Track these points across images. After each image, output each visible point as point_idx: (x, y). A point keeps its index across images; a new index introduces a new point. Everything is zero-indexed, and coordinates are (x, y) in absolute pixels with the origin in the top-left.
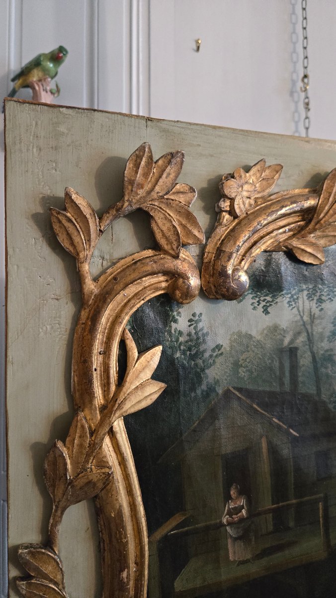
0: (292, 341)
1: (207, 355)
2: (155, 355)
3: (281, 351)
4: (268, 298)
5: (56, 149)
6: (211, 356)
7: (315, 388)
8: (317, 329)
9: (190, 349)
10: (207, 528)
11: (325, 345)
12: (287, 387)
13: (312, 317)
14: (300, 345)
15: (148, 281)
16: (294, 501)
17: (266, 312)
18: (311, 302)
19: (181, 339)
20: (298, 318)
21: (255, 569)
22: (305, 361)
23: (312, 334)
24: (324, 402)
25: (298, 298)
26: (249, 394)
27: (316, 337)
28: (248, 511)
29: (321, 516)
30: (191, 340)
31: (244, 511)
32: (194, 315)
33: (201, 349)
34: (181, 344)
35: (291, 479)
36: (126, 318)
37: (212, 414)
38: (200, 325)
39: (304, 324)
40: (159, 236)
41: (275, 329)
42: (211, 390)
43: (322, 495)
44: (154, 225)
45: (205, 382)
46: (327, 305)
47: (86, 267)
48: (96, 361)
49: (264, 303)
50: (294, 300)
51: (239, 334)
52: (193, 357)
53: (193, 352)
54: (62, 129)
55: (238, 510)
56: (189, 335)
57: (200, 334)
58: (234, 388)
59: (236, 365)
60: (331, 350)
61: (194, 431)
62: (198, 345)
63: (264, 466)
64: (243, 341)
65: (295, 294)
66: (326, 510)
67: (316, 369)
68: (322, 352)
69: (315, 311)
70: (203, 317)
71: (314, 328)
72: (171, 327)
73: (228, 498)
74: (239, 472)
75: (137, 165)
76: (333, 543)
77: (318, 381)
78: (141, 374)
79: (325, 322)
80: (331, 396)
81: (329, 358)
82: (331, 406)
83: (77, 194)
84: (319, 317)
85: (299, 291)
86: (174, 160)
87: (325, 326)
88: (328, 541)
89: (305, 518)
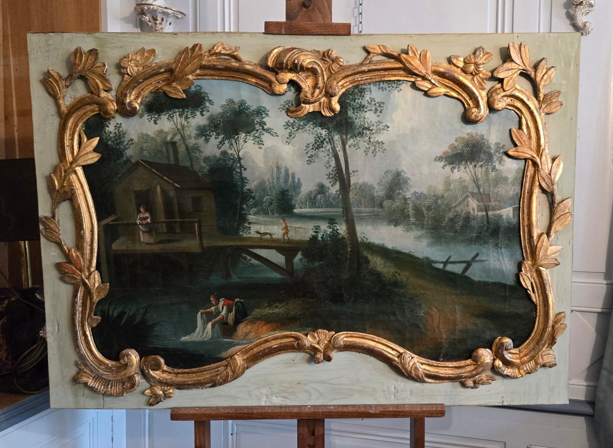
0: (172, 139)
1: (125, 143)
2: (96, 141)
3: (166, 143)
4: (156, 116)
5: (48, 51)
6: (128, 144)
7: (190, 164)
8: (187, 133)
9: (116, 140)
10: (128, 225)
11: (193, 141)
12: (172, 162)
13: (183, 127)
14: (178, 141)
15: (89, 108)
16: (178, 220)
17: (155, 123)
18: (182, 118)
19: (111, 135)
20: (174, 126)
21: (156, 248)
22: (182, 149)
23: (184, 135)
24: (196, 172)
25: (173, 116)
26: (150, 163)
27: (186, 137)
28: (151, 220)
29: (196, 230)
30: (116, 136)
31: (149, 220)
32: (117, 124)
33: (122, 140)
34: (111, 137)
35: (176, 208)
36: (80, 125)
37: (129, 171)
38: (121, 129)
39: (178, 130)
40: (91, 87)
41: (161, 131)
42: (128, 160)
43: (197, 220)
44: (89, 82)
45: (125, 156)
46: (191, 120)
47: (61, 102)
48: (67, 142)
49: (154, 119)
50: (171, 117)
51: (142, 134)
52: (118, 144)
53: (118, 142)
54: (51, 42)
55: (146, 218)
56: (115, 133)
57: (121, 133)
58: (141, 160)
59: (142, 149)
60: (197, 144)
61: (119, 178)
62: (120, 138)
63: (159, 199)
64: (145, 137)
65: (172, 114)
66: (200, 227)
67: (189, 153)
68: (191, 145)
69: (185, 123)
70: (123, 125)
71: (185, 132)
72: (105, 129)
73: (139, 212)
74: (144, 200)
75: (76, 57)
76: (205, 245)
77: (191, 160)
78: (87, 149)
79: (191, 129)
80: (200, 168)
81: (196, 148)
82: (200, 174)
83: (52, 70)
84: (187, 126)
85: (174, 112)
86: (92, 53)
87: (191, 131)
88: (201, 243)
89: (187, 230)
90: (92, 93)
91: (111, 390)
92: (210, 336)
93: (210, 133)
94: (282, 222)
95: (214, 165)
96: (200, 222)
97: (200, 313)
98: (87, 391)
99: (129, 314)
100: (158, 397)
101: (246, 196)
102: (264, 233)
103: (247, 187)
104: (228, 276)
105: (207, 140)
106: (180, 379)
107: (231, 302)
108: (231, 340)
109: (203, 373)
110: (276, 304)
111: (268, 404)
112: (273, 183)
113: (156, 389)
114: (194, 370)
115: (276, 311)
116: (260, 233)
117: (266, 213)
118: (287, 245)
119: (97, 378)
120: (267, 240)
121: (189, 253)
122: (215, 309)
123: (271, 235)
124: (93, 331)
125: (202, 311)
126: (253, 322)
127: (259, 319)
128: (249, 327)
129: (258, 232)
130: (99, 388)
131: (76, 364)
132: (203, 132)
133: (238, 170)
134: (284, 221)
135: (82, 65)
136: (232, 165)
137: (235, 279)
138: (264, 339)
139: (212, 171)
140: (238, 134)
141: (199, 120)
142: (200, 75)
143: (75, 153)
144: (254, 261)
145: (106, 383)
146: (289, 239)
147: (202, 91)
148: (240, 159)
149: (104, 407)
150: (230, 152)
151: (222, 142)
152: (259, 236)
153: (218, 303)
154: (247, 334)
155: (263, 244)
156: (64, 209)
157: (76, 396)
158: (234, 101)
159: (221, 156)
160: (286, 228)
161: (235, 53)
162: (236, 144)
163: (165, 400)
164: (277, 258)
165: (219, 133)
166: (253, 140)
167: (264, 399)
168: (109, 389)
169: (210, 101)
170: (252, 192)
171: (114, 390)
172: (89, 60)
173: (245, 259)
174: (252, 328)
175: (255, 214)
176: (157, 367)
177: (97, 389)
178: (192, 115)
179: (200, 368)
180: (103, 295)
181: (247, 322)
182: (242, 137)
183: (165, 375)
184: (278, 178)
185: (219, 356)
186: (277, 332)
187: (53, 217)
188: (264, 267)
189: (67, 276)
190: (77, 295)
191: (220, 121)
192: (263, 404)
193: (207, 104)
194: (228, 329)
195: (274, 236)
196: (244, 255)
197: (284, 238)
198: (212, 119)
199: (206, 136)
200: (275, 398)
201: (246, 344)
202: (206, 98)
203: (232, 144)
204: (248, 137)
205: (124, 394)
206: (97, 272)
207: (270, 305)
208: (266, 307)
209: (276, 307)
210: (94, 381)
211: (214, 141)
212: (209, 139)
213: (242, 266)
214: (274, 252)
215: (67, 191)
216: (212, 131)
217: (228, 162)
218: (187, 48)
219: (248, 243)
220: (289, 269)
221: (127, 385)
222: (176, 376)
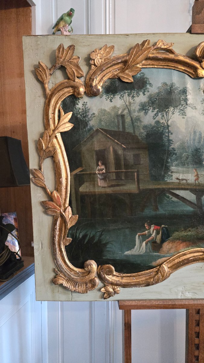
0: (122, 112)
1: (89, 116)
2: (70, 115)
3: (118, 116)
4: (112, 96)
5: (37, 49)
6: (91, 117)
7: (133, 131)
8: (133, 108)
9: (83, 114)
10: (90, 174)
11: (136, 114)
12: (121, 130)
13: (130, 103)
14: (126, 114)
15: (66, 90)
16: (124, 170)
17: (111, 101)
18: (129, 97)
19: (80, 111)
20: (124, 103)
21: (109, 190)
22: (128, 120)
23: (130, 110)
24: (137, 136)
25: (124, 96)
26: (106, 131)
27: (132, 111)
28: (106, 171)
29: (136, 178)
30: (83, 111)
31: (104, 171)
32: (84, 102)
33: (87, 114)
34: (80, 112)
35: (123, 163)
36: (60, 102)
37: (92, 136)
38: (87, 106)
39: (127, 106)
40: (68, 74)
41: (115, 107)
42: (91, 129)
43: (136, 170)
44: (67, 71)
45: (89, 126)
46: (136, 99)
47: (46, 86)
48: (51, 116)
49: (110, 98)
50: (122, 97)
51: (101, 110)
52: (84, 117)
53: (84, 115)
54: (39, 43)
55: (102, 170)
56: (83, 109)
57: (87, 109)
58: (100, 128)
59: (101, 120)
60: (139, 116)
61: (85, 141)
62: (86, 113)
63: (111, 157)
64: (103, 112)
65: (123, 94)
66: (138, 175)
67: (133, 123)
68: (135, 117)
69: (132, 101)
70: (88, 103)
71: (131, 107)
72: (76, 106)
73: (98, 165)
74: (101, 157)
75: (59, 51)
76: (141, 188)
77: (134, 127)
78: (65, 120)
79: (135, 105)
80: (140, 134)
81: (138, 119)
82: (140, 138)
83: (42, 62)
84: (133, 103)
85: (124, 93)
86: (71, 48)
87: (136, 107)
88: (139, 187)
89: (129, 177)
90: (69, 79)
91: (78, 289)
92: (145, 251)
93: (148, 108)
94: (195, 171)
95: (150, 131)
96: (138, 172)
97: (138, 235)
98: (60, 289)
99: (90, 236)
100: (110, 293)
101: (171, 153)
102: (181, 179)
103: (172, 147)
104: (157, 209)
105: (146, 113)
106: (125, 281)
107: (159, 227)
108: (159, 254)
109: (140, 276)
110: (189, 229)
111: (183, 298)
112: (190, 143)
113: (109, 287)
114: (134, 274)
115: (189, 233)
116: (179, 179)
117: (183, 164)
118: (198, 188)
119: (69, 280)
120: (183, 184)
121: (131, 193)
122: (148, 232)
123: (186, 180)
124: (66, 247)
125: (139, 234)
126: (173, 241)
127: (178, 239)
128: (171, 245)
129: (177, 179)
130: (70, 287)
131: (54, 271)
132: (144, 108)
133: (167, 134)
134: (196, 170)
135: (63, 58)
136: (163, 131)
137: (161, 211)
138: (181, 253)
139: (148, 135)
140: (168, 108)
141: (142, 98)
142: (145, 65)
143: (56, 123)
144: (174, 199)
145: (75, 283)
146: (199, 183)
147: (145, 77)
148: (168, 126)
149: (72, 300)
150: (162, 121)
151: (156, 115)
152: (178, 181)
153: (150, 229)
154: (170, 249)
155: (181, 187)
156: (47, 164)
157: (53, 292)
158: (167, 83)
159: (155, 124)
160: (197, 175)
161: (170, 48)
162: (167, 115)
163: (114, 295)
164: (191, 196)
165: (154, 108)
166: (179, 112)
167: (180, 294)
168: (77, 288)
169: (150, 84)
170: (175, 150)
171: (80, 289)
172: (68, 53)
173: (168, 197)
174: (172, 246)
175: (176, 166)
176: (110, 273)
177: (69, 288)
178: (137, 94)
179: (138, 273)
180: (74, 223)
181: (169, 241)
182: (171, 110)
183: (114, 278)
184: (194, 140)
185: (151, 264)
186: (190, 248)
187: (40, 169)
188: (181, 203)
189: (50, 210)
190: (56, 223)
191: (156, 99)
192: (179, 297)
193: (148, 86)
194: (156, 246)
195: (188, 181)
196: (167, 195)
197: (195, 183)
198: (150, 97)
199: (145, 110)
200: (187, 293)
201: (169, 256)
202: (148, 82)
203: (163, 116)
204: (176, 110)
205: (88, 292)
206: (70, 207)
207: (185, 230)
208: (182, 231)
209: (190, 231)
210: (67, 282)
211: (151, 113)
212: (148, 112)
213: (166, 202)
214: (188, 192)
215: (51, 150)
216: (150, 106)
217: (160, 129)
218: (138, 44)
219: (170, 187)
220: (198, 205)
221: (89, 285)
222: (122, 279)
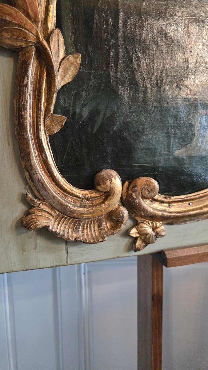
91: (83, 235)
98: (41, 242)
99: (105, 114)
100: (149, 238)
106: (176, 209)
109: (202, 199)
113: (145, 226)
114: (190, 195)
124: (52, 138)
130: (66, 233)
131: (24, 199)
145: (75, 224)
149: (67, 262)
157: (24, 250)
163: (156, 240)
168: (81, 234)
171: (87, 234)
176: (150, 193)
177: (63, 235)
179: (198, 193)
183: (156, 205)
190: (26, 71)
205: (106, 239)
210: (57, 223)
221: (106, 225)
222: (169, 206)
